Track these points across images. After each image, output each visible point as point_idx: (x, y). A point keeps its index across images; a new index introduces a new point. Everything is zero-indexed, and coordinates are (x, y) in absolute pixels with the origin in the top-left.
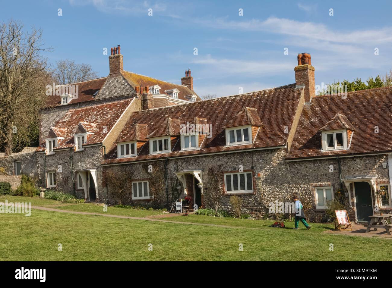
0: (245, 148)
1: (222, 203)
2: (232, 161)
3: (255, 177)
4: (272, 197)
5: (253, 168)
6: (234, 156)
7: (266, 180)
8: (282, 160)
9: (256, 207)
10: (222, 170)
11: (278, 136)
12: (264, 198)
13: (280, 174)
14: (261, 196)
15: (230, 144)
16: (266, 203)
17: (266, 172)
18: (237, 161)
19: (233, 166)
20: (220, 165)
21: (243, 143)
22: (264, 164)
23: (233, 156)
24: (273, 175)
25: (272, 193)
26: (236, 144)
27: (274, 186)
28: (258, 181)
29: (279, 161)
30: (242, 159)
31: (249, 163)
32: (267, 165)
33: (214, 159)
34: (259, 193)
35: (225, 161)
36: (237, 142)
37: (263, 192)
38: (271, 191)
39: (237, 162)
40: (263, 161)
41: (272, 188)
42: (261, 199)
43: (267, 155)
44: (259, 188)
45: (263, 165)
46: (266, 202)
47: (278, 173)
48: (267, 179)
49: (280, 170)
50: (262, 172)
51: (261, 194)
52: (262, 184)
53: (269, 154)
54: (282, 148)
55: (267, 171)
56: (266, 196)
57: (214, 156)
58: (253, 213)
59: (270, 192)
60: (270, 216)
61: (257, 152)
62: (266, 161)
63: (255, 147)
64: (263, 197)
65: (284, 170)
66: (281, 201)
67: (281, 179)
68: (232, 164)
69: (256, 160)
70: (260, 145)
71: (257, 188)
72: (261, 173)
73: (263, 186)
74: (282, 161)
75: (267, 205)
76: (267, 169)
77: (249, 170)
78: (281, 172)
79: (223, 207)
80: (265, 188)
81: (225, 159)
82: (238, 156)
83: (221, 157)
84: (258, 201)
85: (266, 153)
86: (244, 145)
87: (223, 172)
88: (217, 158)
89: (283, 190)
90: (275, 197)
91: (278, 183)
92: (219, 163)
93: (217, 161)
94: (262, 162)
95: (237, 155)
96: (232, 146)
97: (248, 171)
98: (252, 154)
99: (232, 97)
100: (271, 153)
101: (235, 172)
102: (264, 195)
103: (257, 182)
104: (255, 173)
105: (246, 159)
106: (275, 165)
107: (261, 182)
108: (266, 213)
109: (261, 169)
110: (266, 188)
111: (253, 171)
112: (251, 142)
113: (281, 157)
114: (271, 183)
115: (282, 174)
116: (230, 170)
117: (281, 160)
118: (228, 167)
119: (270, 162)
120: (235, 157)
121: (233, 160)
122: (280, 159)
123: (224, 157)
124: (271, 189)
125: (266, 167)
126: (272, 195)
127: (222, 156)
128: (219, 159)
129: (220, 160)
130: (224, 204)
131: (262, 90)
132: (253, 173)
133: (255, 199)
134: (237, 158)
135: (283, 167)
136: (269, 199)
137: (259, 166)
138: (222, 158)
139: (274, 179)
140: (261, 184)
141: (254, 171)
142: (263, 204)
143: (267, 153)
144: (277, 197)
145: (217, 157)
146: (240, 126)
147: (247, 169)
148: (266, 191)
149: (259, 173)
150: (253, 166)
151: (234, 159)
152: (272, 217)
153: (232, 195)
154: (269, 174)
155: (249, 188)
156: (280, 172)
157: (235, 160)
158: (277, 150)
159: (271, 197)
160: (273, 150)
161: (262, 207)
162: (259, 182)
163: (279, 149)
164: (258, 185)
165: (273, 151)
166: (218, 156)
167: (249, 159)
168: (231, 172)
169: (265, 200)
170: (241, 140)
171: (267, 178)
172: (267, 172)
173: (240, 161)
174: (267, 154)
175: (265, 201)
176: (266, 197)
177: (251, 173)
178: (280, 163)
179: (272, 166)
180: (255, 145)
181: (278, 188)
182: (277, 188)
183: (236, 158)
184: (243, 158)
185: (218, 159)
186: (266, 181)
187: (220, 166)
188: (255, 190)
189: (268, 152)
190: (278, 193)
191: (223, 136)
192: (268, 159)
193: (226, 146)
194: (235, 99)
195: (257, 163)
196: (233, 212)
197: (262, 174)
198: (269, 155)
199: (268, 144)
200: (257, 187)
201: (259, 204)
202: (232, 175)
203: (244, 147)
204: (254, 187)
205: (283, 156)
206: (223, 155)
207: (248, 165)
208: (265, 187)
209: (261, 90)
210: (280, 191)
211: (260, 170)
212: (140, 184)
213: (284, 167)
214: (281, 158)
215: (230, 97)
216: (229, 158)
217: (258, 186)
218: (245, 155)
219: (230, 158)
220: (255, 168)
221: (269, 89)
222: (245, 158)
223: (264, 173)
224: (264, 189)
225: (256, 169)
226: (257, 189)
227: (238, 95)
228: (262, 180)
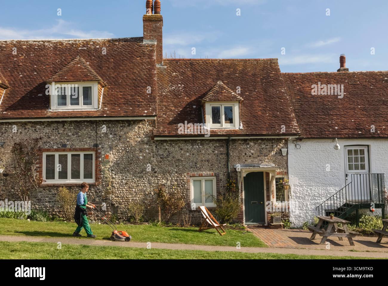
0: (88, 115)
1: (36, 198)
2: (59, 133)
3: (100, 159)
4: (125, 190)
5: (96, 145)
6: (63, 126)
7: (117, 164)
8: (145, 137)
9: (98, 204)
10: (40, 147)
11: (139, 102)
12: (112, 192)
13: (141, 157)
14: (108, 188)
15: (56, 107)
16: (115, 198)
17: (118, 153)
18: (70, 134)
19: (61, 141)
20: (37, 139)
21: (80, 108)
22: (116, 141)
23: (62, 126)
24: (129, 157)
25: (126, 184)
26: (69, 108)
27: (130, 174)
28: (105, 165)
29: (140, 137)
30: (79, 132)
31: (90, 138)
32: (120, 143)
33: (25, 129)
34: (104, 183)
35: (46, 133)
36: (71, 105)
37: (112, 182)
38: (124, 181)
39: (69, 136)
40: (115, 136)
41: (126, 177)
42: (107, 193)
43: (122, 128)
44: (106, 176)
45: (114, 143)
46: (116, 197)
47: (137, 155)
48: (119, 164)
49: (141, 152)
50: (111, 153)
51: (108, 186)
52: (110, 170)
53: (124, 127)
54: (146, 120)
55: (121, 151)
56: (115, 188)
57: (26, 123)
58: (91, 214)
59: (122, 182)
60: (120, 218)
61: (105, 123)
62: (120, 137)
63: (105, 115)
64: (110, 189)
65: (147, 151)
66: (139, 196)
67: (142, 164)
68: (60, 138)
69: (102, 135)
70: (112, 112)
71: (102, 176)
72: (110, 154)
73: (113, 173)
74: (146, 139)
75: (116, 202)
76: (120, 148)
77: (90, 149)
78: (143, 155)
79: (37, 205)
80: (114, 177)
81: (47, 130)
82: (72, 126)
83: (38, 127)
84: (102, 195)
85: (119, 125)
87: (41, 150)
88: (30, 128)
89: (144, 179)
90: (130, 190)
91: (137, 170)
92: (35, 136)
93: (30, 131)
94: (113, 139)
95: (68, 125)
96: (61, 111)
97: (89, 151)
98: (96, 125)
99: (39, 42)
100: (129, 126)
101: (64, 151)
102: (113, 187)
103: (102, 167)
104: (100, 153)
105: (85, 132)
106: (133, 143)
107: (109, 167)
108: (114, 214)
109: (111, 148)
110: (117, 177)
111: (96, 151)
112: (96, 107)
113: (144, 132)
114: (126, 169)
115: (144, 157)
116: (55, 147)
117: (144, 136)
118: (52, 143)
119: (126, 139)
120: (65, 129)
121: (61, 132)
122: (142, 135)
123: (44, 127)
124: (124, 178)
125: (119, 145)
126: (126, 188)
127: (40, 125)
128: (35, 130)
129: (37, 130)
130: (38, 200)
131: (89, 39)
132: (96, 154)
133: (96, 192)
134: (70, 129)
135: (145, 147)
136: (121, 193)
137: (107, 143)
138: (41, 128)
139: (131, 163)
140: (109, 171)
141: (99, 151)
142: (110, 199)
143: (122, 125)
144: (134, 190)
145: (32, 127)
147: (86, 147)
148: (116, 181)
149: (107, 154)
150: (98, 143)
151: (64, 131)
152: (123, 219)
153: (57, 187)
154: (123, 156)
155: (88, 175)
156: (140, 154)
157: (65, 132)
158: (138, 122)
159: (123, 190)
160: (132, 123)
161: (108, 204)
162: (106, 167)
163: (141, 121)
164: (104, 171)
165: (131, 123)
166: (33, 125)
167: (91, 132)
168: (57, 150)
169: (113, 195)
170: (79, 103)
171: (118, 162)
172: (119, 152)
173: (73, 135)
174: (121, 127)
175: (114, 196)
176: (116, 190)
177: (93, 153)
178: (142, 141)
179: (129, 144)
180: (104, 112)
181: (135, 176)
182: (134, 177)
183: (67, 130)
184: (80, 130)
185: (34, 129)
186: (118, 166)
187: (37, 140)
188: (97, 179)
189: (123, 124)
190: (136, 184)
191: (39, 95)
192: (123, 135)
193: (51, 110)
194: (44, 45)
195: (105, 139)
196: (54, 213)
197: (112, 156)
198: (125, 129)
199: (126, 112)
200: (101, 174)
201: (102, 200)
202: (57, 155)
203: (86, 114)
204: (96, 175)
205: (147, 132)
206: (43, 123)
207: (88, 141)
208: (115, 175)
210: (138, 181)
211: (108, 150)
213: (147, 147)
214: (143, 134)
215: (34, 41)
216: (54, 128)
217: (104, 174)
218: (83, 125)
219: (56, 129)
220: (100, 146)
221: (99, 39)
222: (83, 130)
223: (116, 154)
224: (113, 178)
225: (102, 148)
226: (101, 178)
227: (48, 41)
228: (111, 164)
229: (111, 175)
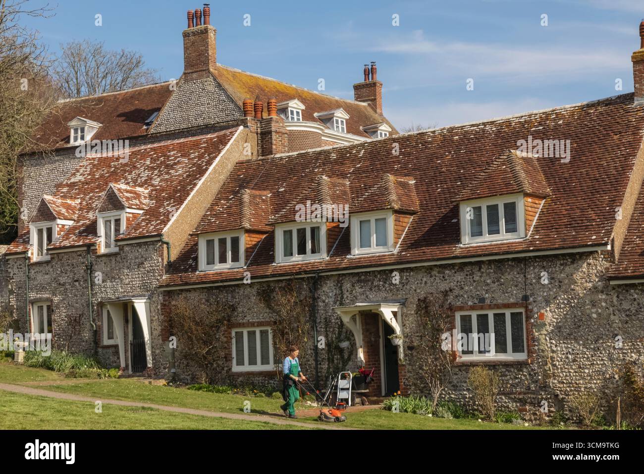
0: (508, 250)
1: (450, 383)
2: (474, 281)
3: (532, 321)
4: (572, 371)
5: (526, 298)
6: (480, 269)
7: (559, 328)
8: (599, 281)
9: (534, 394)
10: (450, 304)
11: (589, 221)
12: (554, 373)
13: (594, 316)
14: (546, 368)
15: (469, 240)
16: (558, 385)
17: (558, 308)
18: (488, 281)
19: (478, 293)
20: (447, 291)
21: (502, 238)
22: (555, 290)
23: (478, 269)
24: (575, 316)
25: (574, 361)
26: (486, 239)
27: (580, 345)
28: (539, 331)
29: (590, 282)
30: (500, 277)
31: (516, 286)
32: (560, 293)
33: (431, 276)
34: (540, 360)
35: (458, 282)
36: (489, 234)
37: (552, 358)
38: (570, 356)
39: (488, 284)
40: (553, 281)
41: (573, 350)
42: (546, 376)
43: (562, 267)
44: (541, 347)
45: (551, 293)
46: (559, 382)
47: (588, 311)
48: (560, 327)
49: (594, 306)
50: (548, 309)
51: (546, 364)
52: (548, 339)
53: (566, 265)
54: (599, 252)
55: (562, 306)
56: (558, 369)
57: (431, 268)
58: (526, 410)
59: (567, 358)
60: (568, 419)
61: (537, 260)
62: (560, 282)
63: (531, 248)
64: (550, 370)
65: (604, 304)
66: (595, 382)
67: (596, 327)
68: (476, 288)
69: (534, 281)
70: (544, 242)
71: (536, 348)
72: (546, 311)
73: (552, 343)
74: (600, 283)
75: (560, 391)
76: (561, 301)
77: (517, 304)
78: (597, 311)
79: (452, 394)
80: (555, 349)
81: (459, 277)
82: (491, 269)
83: (447, 272)
84: (539, 379)
85: (558, 263)
86: (505, 242)
87: (452, 309)
88: (437, 275)
89: (601, 353)
90: (581, 372)
91: (589, 337)
92: (444, 286)
93: (438, 280)
94: (549, 286)
95: (486, 266)
96: (475, 245)
97: (515, 307)
98: (525, 265)
99: (478, 125)
100: (573, 263)
101: (482, 308)
102: (554, 365)
103: (536, 334)
104: (531, 311)
105: (509, 277)
106: (581, 292)
107: (546, 333)
108: (558, 411)
109: (548, 302)
110: (559, 349)
111: (526, 307)
112: (522, 235)
113: (597, 272)
114: (572, 337)
115: (599, 314)
116: (470, 303)
117: (597, 280)
118: (466, 296)
119: (570, 286)
120: (483, 273)
121: (477, 278)
122: (594, 277)
123: (455, 272)
124: (570, 350)
125: (560, 296)
126: (574, 367)
127: (450, 270)
128: (444, 277)
129: (446, 278)
130: (453, 386)
131: (551, 109)
132: (526, 311)
133: (530, 375)
134: (489, 274)
135: (600, 297)
136: (566, 376)
137: (541, 293)
138: (450, 274)
139: (580, 326)
140: (546, 340)
141: (530, 307)
142: (550, 387)
143: (562, 262)
144: (587, 371)
145: (439, 272)
146: (496, 195)
147: (512, 300)
148: (558, 356)
149: (542, 311)
150: (528, 294)
151: (481, 277)
152: (573, 420)
153: (473, 364)
154: (567, 314)
155: (517, 348)
156: (593, 310)
157: (482, 279)
158: (586, 256)
159: (570, 372)
160: (578, 257)
161: (548, 394)
162: (542, 332)
163: (591, 253)
164: (539, 340)
165: (576, 258)
166: (441, 270)
167: (517, 276)
168: (472, 308)
169: (555, 379)
170: (499, 230)
171: (560, 324)
172: (560, 308)
173: (494, 282)
174: (561, 265)
175: (556, 381)
176: (559, 370)
177: (522, 310)
178: (595, 287)
179: (574, 293)
180: (532, 242)
181: (587, 348)
182: (585, 350)
183: (485, 274)
184: (503, 275)
185: (442, 275)
186: (559, 332)
187: (446, 294)
188: (530, 353)
189: (564, 259)
190: (590, 361)
191: (453, 221)
192: (564, 278)
193: (461, 246)
194: (483, 130)
195: (538, 286)
196: (475, 407)
197: (550, 314)
198: (567, 268)
199: (564, 240)
200: (535, 345)
201: (540, 387)
202: (474, 315)
203: (505, 249)
204: (528, 346)
205: (602, 272)
206: (453, 265)
207: (515, 292)
208: (556, 346)
209: (548, 109)
210: (592, 356)
211: (544, 304)
212: (252, 335)
213: (604, 297)
214: (596, 276)
215: (473, 125)
216: (468, 273)
217: (539, 345)
218: (506, 266)
219: (470, 275)
220: (531, 299)
221: (567, 106)
222: (507, 274)
223: (555, 311)
224: (553, 352)
225: (534, 302)
226: (535, 352)
227: (491, 122)
228: (550, 329)
229: (549, 346)
